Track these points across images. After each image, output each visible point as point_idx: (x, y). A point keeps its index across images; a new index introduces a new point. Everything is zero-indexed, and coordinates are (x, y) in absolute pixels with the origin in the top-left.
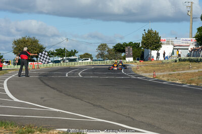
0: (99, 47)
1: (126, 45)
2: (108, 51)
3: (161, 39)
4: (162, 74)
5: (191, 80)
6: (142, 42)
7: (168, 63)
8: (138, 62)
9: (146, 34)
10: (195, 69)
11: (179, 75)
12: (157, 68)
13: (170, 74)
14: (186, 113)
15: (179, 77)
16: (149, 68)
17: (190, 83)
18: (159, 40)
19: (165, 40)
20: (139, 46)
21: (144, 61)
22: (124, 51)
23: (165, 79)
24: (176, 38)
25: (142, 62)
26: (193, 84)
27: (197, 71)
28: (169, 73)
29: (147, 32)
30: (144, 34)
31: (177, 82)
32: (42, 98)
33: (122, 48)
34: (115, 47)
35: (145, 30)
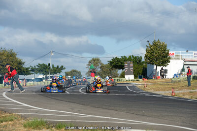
0: (90, 62)
1: (125, 59)
2: (101, 68)
3: (170, 53)
6: (146, 56)
7: (180, 81)
8: (141, 80)
9: (151, 46)
13: (190, 92)
18: (167, 54)
19: (173, 54)
20: (140, 61)
21: (148, 79)
22: (122, 67)
24: (187, 51)
25: (146, 80)
29: (152, 44)
30: (148, 46)
33: (120, 64)
34: (110, 62)
35: (148, 42)
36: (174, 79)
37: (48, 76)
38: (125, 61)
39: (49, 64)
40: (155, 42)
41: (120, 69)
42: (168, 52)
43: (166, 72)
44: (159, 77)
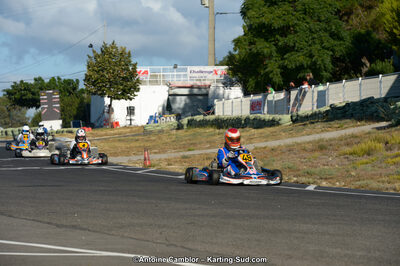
3: (138, 69)
6: (87, 78)
7: (161, 131)
9: (97, 56)
11: (207, 157)
18: (133, 73)
19: (146, 72)
20: (75, 89)
21: (93, 126)
24: (175, 67)
25: (89, 130)
28: (181, 154)
29: (99, 52)
30: (92, 55)
33: (30, 96)
34: (8, 92)
35: (91, 46)
38: (40, 89)
40: (105, 46)
42: (135, 65)
43: (131, 111)
44: (117, 123)
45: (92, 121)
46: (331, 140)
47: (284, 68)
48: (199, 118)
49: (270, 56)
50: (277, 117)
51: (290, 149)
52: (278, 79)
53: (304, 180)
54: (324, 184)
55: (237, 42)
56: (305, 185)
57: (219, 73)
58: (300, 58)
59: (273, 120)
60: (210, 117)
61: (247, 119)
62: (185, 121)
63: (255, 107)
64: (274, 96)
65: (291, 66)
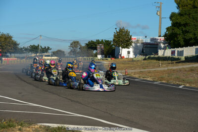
0: (71, 44)
1: (98, 42)
2: (80, 48)
3: (132, 37)
4: (133, 71)
5: (162, 78)
6: (114, 40)
7: (138, 61)
8: (109, 59)
9: (117, 32)
10: (164, 67)
11: (149, 72)
12: (128, 65)
13: (141, 72)
14: (161, 109)
15: (150, 75)
16: (121, 65)
17: (160, 80)
18: (130, 39)
19: (135, 39)
20: (110, 44)
21: (115, 58)
22: (96, 48)
23: (137, 76)
24: (146, 37)
25: (113, 59)
26: (164, 82)
27: (166, 69)
28: (140, 70)
29: (118, 31)
30: (116, 32)
31: (148, 79)
32: (20, 93)
33: (94, 46)
34: (87, 44)
35: (116, 29)
36: (135, 59)
37: (38, 54)
38: (98, 44)
39: (38, 45)
40: (120, 29)
41: (94, 50)
42: (131, 37)
43: (129, 53)
44: (124, 57)
45: (116, 55)
46: (196, 67)
47: (184, 39)
48: (152, 56)
49: (180, 34)
50: (180, 57)
51: (180, 70)
52: (182, 43)
53: (180, 83)
54: (188, 85)
55: (168, 29)
56: (180, 85)
57: (162, 40)
58: (191, 36)
59: (178, 58)
60: (156, 56)
61: (169, 57)
62: (147, 57)
63: (173, 53)
64: (180, 49)
65: (187, 38)
